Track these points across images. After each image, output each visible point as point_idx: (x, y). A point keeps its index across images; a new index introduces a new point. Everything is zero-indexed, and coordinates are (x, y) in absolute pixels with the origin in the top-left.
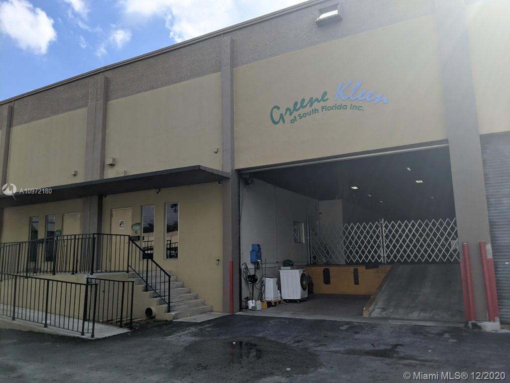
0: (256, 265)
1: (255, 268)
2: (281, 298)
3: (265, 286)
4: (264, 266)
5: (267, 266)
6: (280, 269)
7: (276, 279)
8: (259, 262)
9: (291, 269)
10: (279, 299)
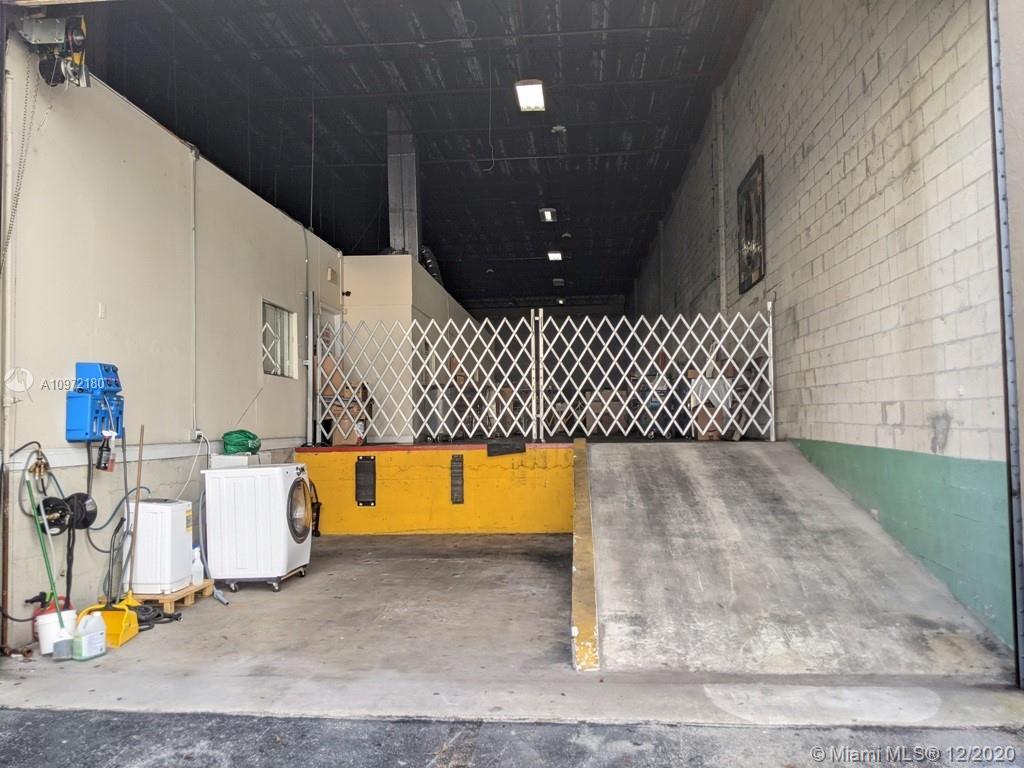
0: (95, 452)
1: (89, 466)
2: (206, 576)
3: (133, 535)
4: (132, 454)
5: (149, 453)
6: (208, 467)
7: (187, 505)
8: (107, 440)
9: (250, 465)
10: (199, 582)
